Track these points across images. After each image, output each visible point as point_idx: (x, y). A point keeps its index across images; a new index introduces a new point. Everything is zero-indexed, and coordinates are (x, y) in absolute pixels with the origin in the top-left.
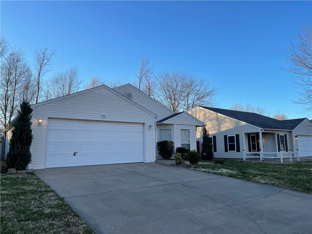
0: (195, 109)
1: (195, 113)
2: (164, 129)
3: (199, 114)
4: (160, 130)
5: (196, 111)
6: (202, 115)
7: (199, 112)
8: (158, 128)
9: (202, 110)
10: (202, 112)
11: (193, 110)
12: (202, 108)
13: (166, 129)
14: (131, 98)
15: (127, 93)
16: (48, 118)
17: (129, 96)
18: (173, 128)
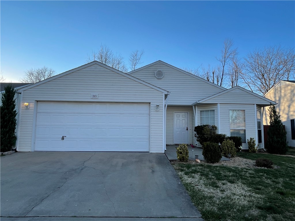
0: (279, 84)
1: (279, 89)
2: (206, 111)
3: (285, 91)
4: (201, 111)
5: (280, 87)
6: (289, 91)
7: (285, 88)
8: (198, 110)
9: (289, 85)
10: (289, 87)
11: (277, 86)
12: (288, 82)
13: (208, 111)
14: (162, 77)
15: (157, 71)
16: (37, 101)
17: (159, 75)
18: (216, 108)
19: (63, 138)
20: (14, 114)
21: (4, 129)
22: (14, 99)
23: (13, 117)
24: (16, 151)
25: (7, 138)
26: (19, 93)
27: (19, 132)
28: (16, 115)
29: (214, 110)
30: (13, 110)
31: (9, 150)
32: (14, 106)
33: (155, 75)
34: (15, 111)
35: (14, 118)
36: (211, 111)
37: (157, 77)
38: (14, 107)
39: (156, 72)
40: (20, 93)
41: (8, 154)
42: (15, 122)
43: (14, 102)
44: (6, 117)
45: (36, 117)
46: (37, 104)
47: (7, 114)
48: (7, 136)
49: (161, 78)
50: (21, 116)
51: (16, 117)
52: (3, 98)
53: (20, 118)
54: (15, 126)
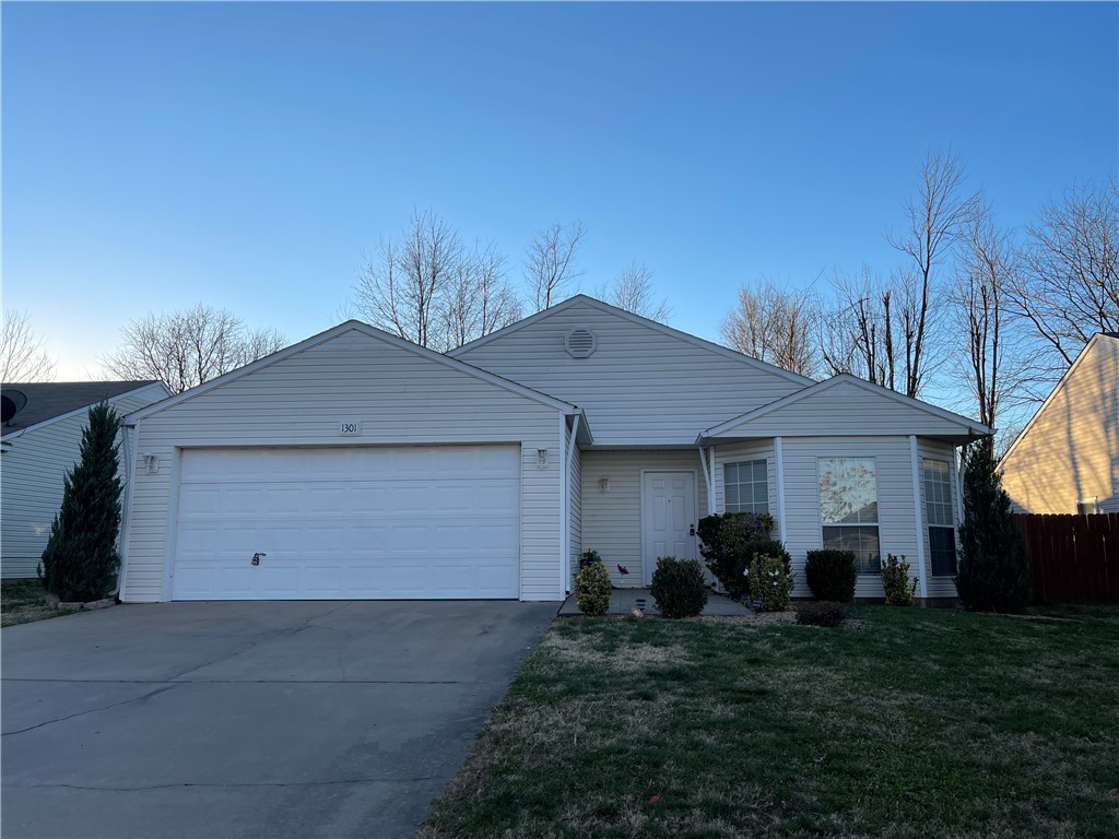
2: (741, 464)
4: (726, 466)
8: (717, 460)
13: (748, 463)
14: (590, 350)
15: (573, 331)
16: (182, 449)
17: (581, 343)
18: (771, 454)
19: (256, 561)
20: (113, 490)
21: (86, 535)
22: (114, 445)
23: (113, 497)
24: (118, 602)
25: (94, 559)
26: (127, 426)
27: (128, 544)
28: (119, 493)
29: (764, 462)
30: (111, 476)
31: (98, 597)
32: (115, 464)
33: (567, 343)
34: (118, 481)
35: (115, 501)
36: (756, 462)
37: (571, 351)
38: (114, 470)
39: (568, 334)
40: (133, 427)
41: (96, 608)
42: (117, 513)
43: (115, 453)
44: (94, 499)
45: (178, 497)
46: (181, 457)
47: (96, 491)
48: (96, 554)
49: (586, 354)
50: (132, 493)
51: (120, 500)
52: (84, 442)
53: (131, 501)
54: (116, 524)
